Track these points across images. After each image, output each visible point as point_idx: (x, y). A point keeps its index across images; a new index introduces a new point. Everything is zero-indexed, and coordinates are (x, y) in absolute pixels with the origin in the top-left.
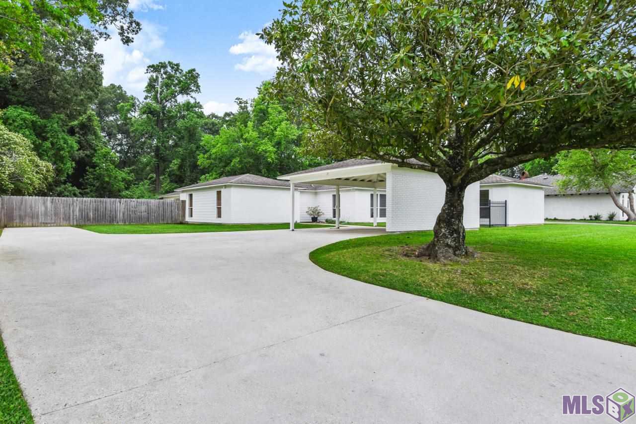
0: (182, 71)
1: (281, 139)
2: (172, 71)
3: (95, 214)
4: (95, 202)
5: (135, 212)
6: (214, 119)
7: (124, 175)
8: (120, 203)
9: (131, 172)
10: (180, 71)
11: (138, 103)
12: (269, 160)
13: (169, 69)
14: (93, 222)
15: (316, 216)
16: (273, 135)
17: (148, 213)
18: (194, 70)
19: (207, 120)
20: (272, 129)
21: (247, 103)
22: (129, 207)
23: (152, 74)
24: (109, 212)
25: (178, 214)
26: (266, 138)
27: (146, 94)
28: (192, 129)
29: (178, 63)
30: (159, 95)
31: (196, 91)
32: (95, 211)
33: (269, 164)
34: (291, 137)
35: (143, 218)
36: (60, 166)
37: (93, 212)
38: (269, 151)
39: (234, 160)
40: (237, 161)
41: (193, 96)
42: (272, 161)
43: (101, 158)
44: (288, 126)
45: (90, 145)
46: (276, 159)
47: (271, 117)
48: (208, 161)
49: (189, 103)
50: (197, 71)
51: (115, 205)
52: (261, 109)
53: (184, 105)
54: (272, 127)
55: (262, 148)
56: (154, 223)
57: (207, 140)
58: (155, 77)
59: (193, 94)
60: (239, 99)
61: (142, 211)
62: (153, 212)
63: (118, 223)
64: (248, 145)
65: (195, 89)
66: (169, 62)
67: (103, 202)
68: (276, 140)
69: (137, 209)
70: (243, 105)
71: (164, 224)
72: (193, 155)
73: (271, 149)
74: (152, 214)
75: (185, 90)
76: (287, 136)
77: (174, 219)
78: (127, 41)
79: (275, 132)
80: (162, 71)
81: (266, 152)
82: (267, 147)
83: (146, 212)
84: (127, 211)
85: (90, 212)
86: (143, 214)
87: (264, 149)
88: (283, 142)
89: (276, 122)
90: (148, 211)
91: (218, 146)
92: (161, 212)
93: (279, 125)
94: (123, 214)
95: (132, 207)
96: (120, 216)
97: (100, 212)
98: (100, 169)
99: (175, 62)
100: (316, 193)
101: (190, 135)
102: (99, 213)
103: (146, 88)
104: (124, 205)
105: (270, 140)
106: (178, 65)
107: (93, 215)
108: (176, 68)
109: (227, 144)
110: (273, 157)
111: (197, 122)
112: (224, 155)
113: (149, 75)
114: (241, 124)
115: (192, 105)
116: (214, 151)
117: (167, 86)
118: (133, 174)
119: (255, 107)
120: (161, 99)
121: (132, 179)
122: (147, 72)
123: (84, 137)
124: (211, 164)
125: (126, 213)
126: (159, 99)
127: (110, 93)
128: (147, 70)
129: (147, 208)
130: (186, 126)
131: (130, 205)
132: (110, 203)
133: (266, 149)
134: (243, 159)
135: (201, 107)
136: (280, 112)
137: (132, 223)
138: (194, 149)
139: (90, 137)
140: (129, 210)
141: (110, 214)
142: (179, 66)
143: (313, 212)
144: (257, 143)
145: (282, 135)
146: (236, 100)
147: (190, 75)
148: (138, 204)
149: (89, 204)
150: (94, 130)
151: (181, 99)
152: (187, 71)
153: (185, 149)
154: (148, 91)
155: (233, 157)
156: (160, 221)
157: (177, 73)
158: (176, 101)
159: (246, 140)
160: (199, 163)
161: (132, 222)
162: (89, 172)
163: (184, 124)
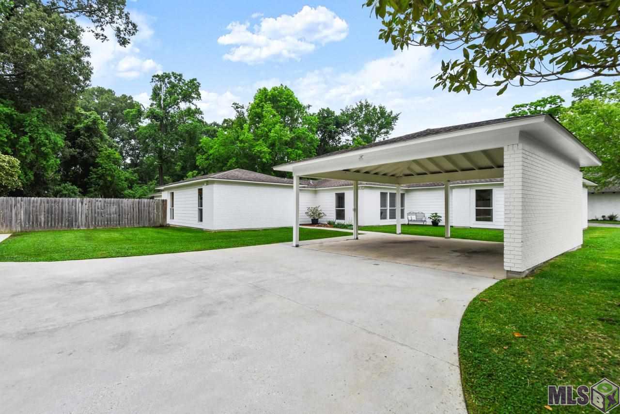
0: (185, 81)
1: (275, 141)
2: (175, 81)
3: (48, 217)
4: (48, 203)
5: (101, 214)
6: (216, 127)
7: (128, 175)
8: (82, 203)
9: (135, 172)
10: (183, 81)
11: (143, 109)
12: (263, 160)
13: (173, 79)
14: (44, 228)
15: (317, 218)
16: (267, 136)
17: (119, 215)
18: (195, 80)
19: (209, 128)
20: (266, 131)
21: (243, 108)
22: (93, 208)
23: (157, 83)
24: (67, 215)
25: (158, 215)
26: (261, 140)
27: (151, 102)
28: (192, 132)
29: (181, 73)
30: (162, 102)
31: (197, 98)
32: (48, 213)
33: (264, 164)
34: (285, 138)
35: (112, 220)
36: (42, 164)
37: (44, 215)
38: (264, 152)
39: (231, 161)
40: (234, 161)
41: (194, 103)
42: (266, 162)
43: (103, 158)
44: (282, 128)
45: (95, 146)
46: (270, 159)
47: (266, 120)
48: (206, 162)
49: (189, 109)
50: (198, 81)
51: (76, 206)
52: (256, 113)
53: (185, 110)
54: (266, 129)
55: (257, 148)
56: (127, 227)
57: (205, 141)
58: (159, 86)
59: (194, 101)
60: (236, 104)
61: (111, 213)
62: (125, 213)
63: (78, 227)
64: (244, 146)
65: (196, 96)
66: (173, 73)
67: (59, 203)
68: (270, 142)
69: (105, 210)
70: (239, 109)
71: (140, 227)
72: (193, 156)
73: (266, 149)
74: (124, 216)
75: (187, 97)
76: (281, 138)
77: (152, 222)
78: (123, 42)
79: (269, 134)
80: (166, 80)
81: (261, 153)
82: (262, 148)
83: (116, 214)
84: (92, 213)
85: (40, 215)
86: (112, 215)
87: (259, 149)
88: (277, 143)
89: (270, 125)
90: (120, 213)
91: (215, 147)
92: (136, 214)
93: (274, 127)
94: (86, 217)
95: (98, 209)
96: (81, 219)
97: (55, 214)
98: (102, 169)
99: (178, 73)
100: (316, 192)
101: (191, 138)
102: (53, 215)
103: (152, 96)
104: (87, 206)
105: (265, 141)
106: (180, 75)
107: (45, 218)
108: (179, 77)
109: (224, 146)
110: (267, 157)
111: (196, 126)
112: (221, 156)
113: (154, 84)
114: (237, 127)
115: (192, 111)
116: (211, 152)
117: (170, 94)
118: (136, 174)
119: (251, 111)
120: (164, 105)
121: (135, 178)
122: (152, 82)
123: (89, 139)
124: (210, 164)
125: (90, 216)
126: (162, 105)
127: (122, 103)
128: (152, 79)
129: (117, 210)
130: (186, 130)
131: (95, 206)
132: (69, 204)
133: (261, 150)
134: (239, 160)
135: (201, 113)
136: (274, 116)
137: (98, 228)
138: (194, 151)
139: (95, 139)
140: (93, 211)
141: (69, 217)
142: (182, 76)
143: (313, 213)
144: (251, 145)
145: (276, 136)
146: (233, 105)
147: (192, 84)
148: (106, 205)
149: (38, 204)
150: (99, 133)
151: (183, 106)
152: (189, 81)
153: (185, 151)
154: (153, 99)
155: (229, 158)
156: (135, 224)
157: (181, 83)
158: (179, 108)
159: (241, 141)
160: (198, 163)
161: (98, 226)
162: (93, 172)
163: (185, 127)
